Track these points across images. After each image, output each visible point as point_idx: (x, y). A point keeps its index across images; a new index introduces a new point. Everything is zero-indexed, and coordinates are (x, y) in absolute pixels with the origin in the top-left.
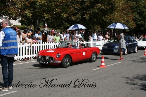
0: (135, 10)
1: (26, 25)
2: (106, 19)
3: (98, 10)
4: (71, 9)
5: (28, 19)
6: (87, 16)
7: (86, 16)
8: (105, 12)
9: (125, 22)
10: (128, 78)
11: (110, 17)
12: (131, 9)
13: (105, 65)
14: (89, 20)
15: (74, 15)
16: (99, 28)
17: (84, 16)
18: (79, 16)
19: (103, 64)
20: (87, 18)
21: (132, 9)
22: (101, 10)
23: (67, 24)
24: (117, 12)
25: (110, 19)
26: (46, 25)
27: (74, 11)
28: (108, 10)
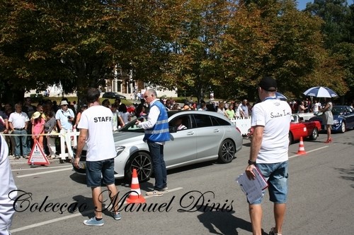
1: (184, 96)
2: (301, 81)
3: (288, 69)
4: (250, 71)
5: (188, 87)
8: (298, 72)
11: (308, 78)
13: (306, 150)
15: (253, 78)
16: (292, 96)
19: (302, 149)
21: (341, 65)
22: (293, 69)
23: (243, 92)
24: (318, 71)
25: (308, 82)
26: (212, 94)
27: (254, 73)
28: (304, 68)
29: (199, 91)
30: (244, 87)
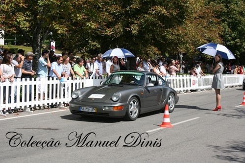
0: (223, 18)
2: (170, 34)
3: (154, 17)
4: (105, 15)
5: (20, 31)
6: (135, 30)
7: (132, 28)
8: (168, 22)
9: (206, 41)
10: (217, 147)
11: (178, 30)
12: (216, 17)
13: (171, 122)
14: (137, 36)
15: (110, 25)
16: (157, 52)
17: (128, 29)
18: (119, 28)
19: (167, 120)
20: (135, 32)
21: (218, 17)
22: (162, 18)
23: (95, 43)
24: (191, 23)
25: (178, 35)
26: (53, 44)
27: (110, 19)
28: (175, 18)
29: (36, 38)
30: (96, 37)
